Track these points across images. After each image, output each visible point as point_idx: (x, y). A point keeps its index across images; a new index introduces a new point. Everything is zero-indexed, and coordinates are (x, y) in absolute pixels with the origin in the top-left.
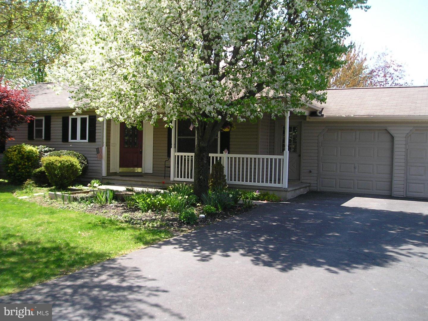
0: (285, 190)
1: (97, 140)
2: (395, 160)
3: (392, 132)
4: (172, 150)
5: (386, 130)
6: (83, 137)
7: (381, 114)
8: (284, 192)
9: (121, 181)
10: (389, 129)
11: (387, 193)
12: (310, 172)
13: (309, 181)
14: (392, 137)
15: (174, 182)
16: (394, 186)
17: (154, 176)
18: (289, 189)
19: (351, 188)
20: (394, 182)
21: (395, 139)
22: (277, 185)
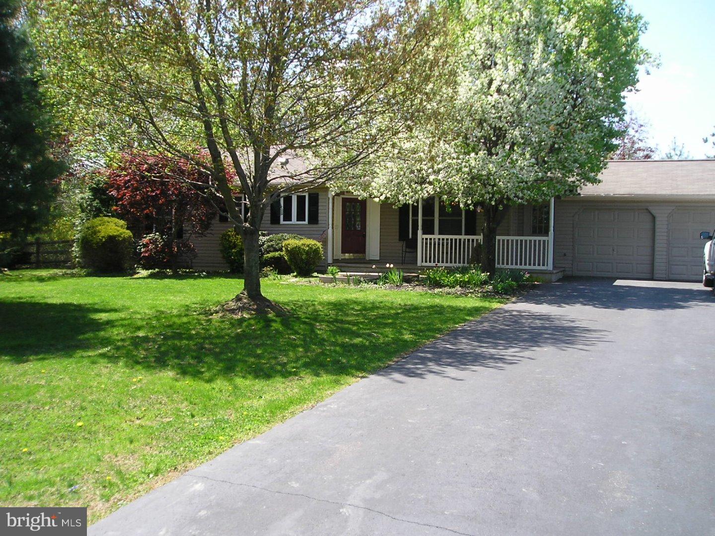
0: (551, 273)
1: (320, 222)
2: (657, 241)
3: (653, 212)
4: (420, 232)
5: (647, 209)
6: (301, 217)
7: (642, 192)
8: (550, 275)
9: (354, 269)
10: (650, 208)
11: (648, 276)
12: (565, 255)
13: (564, 266)
14: (654, 218)
15: (422, 268)
16: (656, 268)
17: (381, 262)
18: (555, 272)
19: (609, 272)
20: (656, 264)
21: (657, 219)
22: (541, 268)
